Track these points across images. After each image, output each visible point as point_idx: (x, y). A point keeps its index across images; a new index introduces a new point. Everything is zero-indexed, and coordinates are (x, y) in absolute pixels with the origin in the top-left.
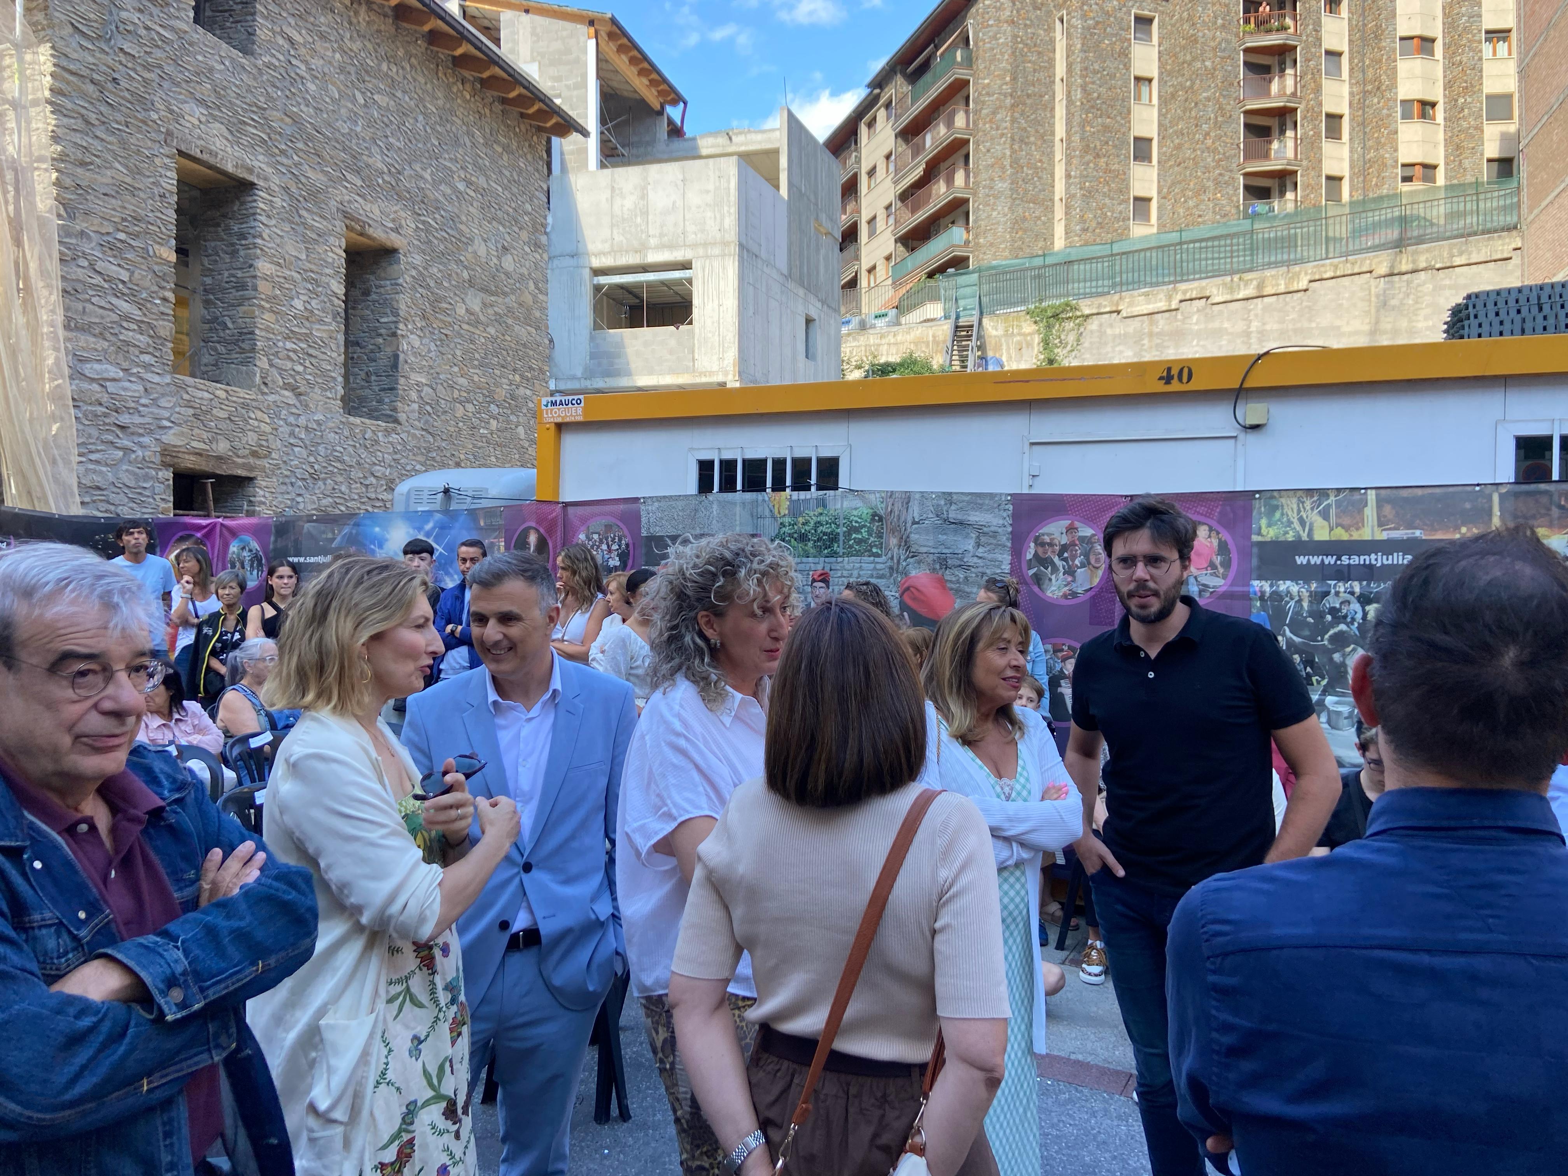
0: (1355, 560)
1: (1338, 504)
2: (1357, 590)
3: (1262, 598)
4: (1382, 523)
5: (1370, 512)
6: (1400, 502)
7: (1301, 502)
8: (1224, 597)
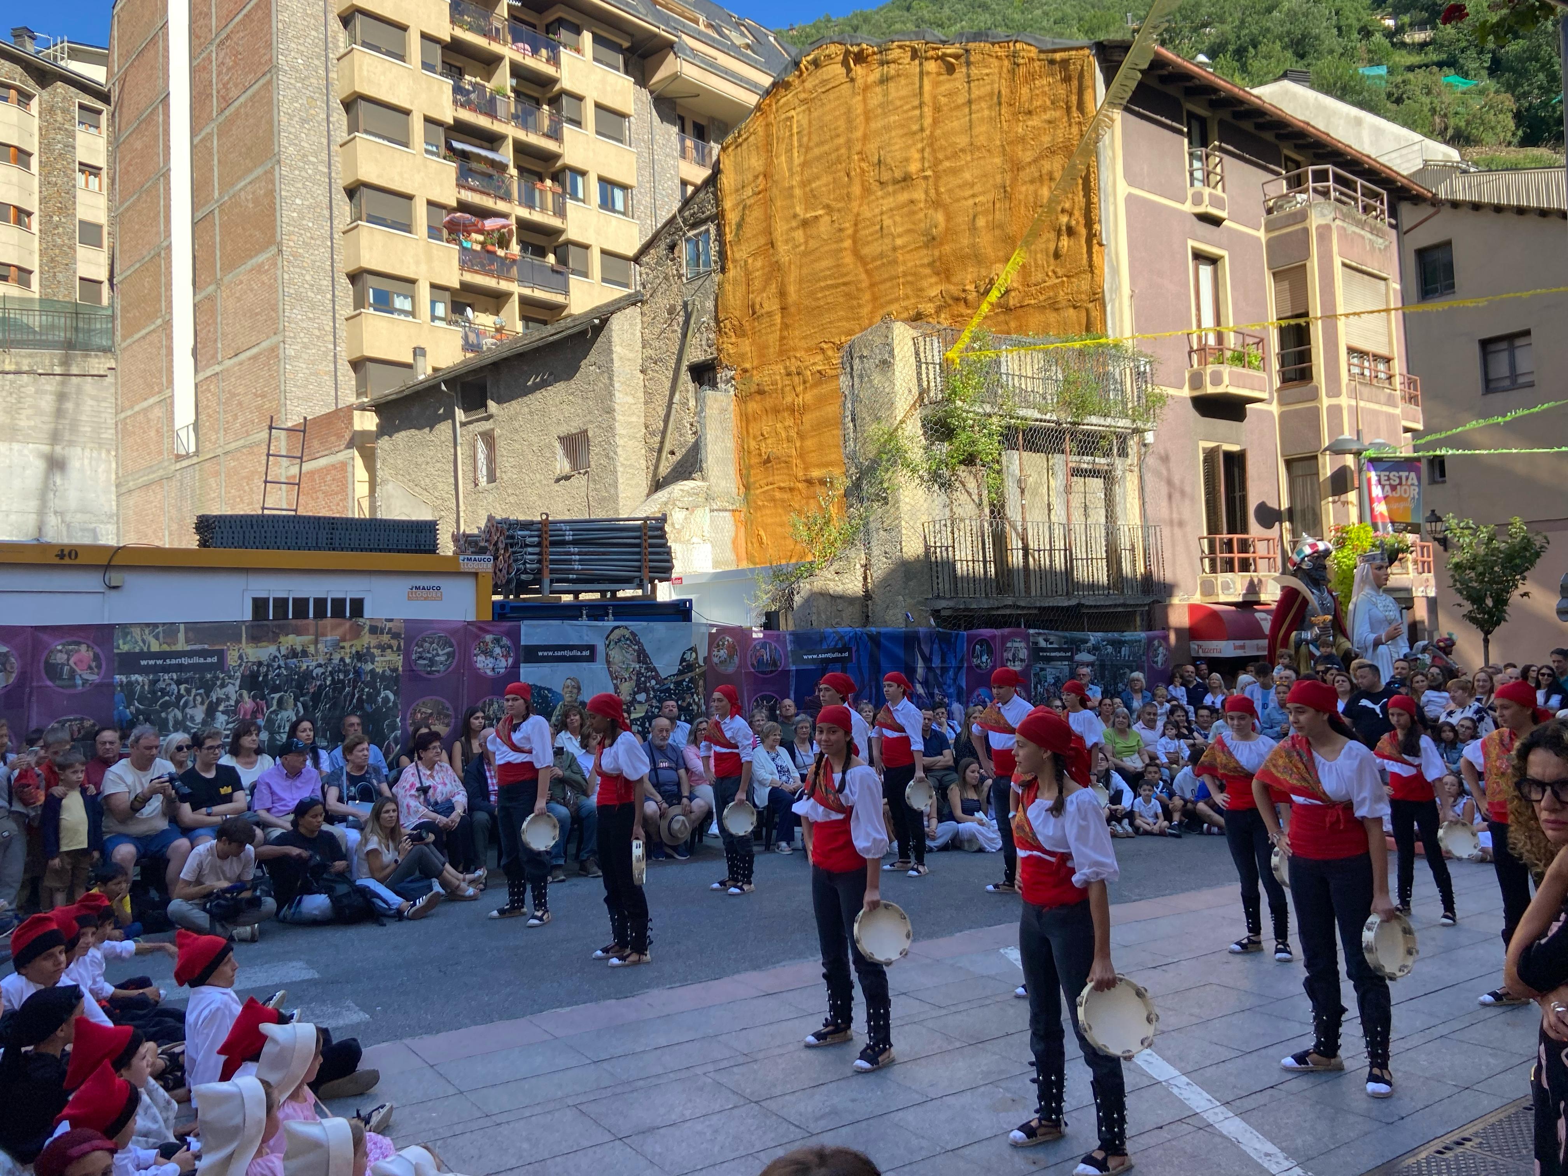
0: (174, 661)
1: (164, 631)
2: (174, 677)
3: (121, 685)
4: (187, 641)
5: (181, 636)
6: (196, 629)
7: (142, 630)
8: (98, 686)
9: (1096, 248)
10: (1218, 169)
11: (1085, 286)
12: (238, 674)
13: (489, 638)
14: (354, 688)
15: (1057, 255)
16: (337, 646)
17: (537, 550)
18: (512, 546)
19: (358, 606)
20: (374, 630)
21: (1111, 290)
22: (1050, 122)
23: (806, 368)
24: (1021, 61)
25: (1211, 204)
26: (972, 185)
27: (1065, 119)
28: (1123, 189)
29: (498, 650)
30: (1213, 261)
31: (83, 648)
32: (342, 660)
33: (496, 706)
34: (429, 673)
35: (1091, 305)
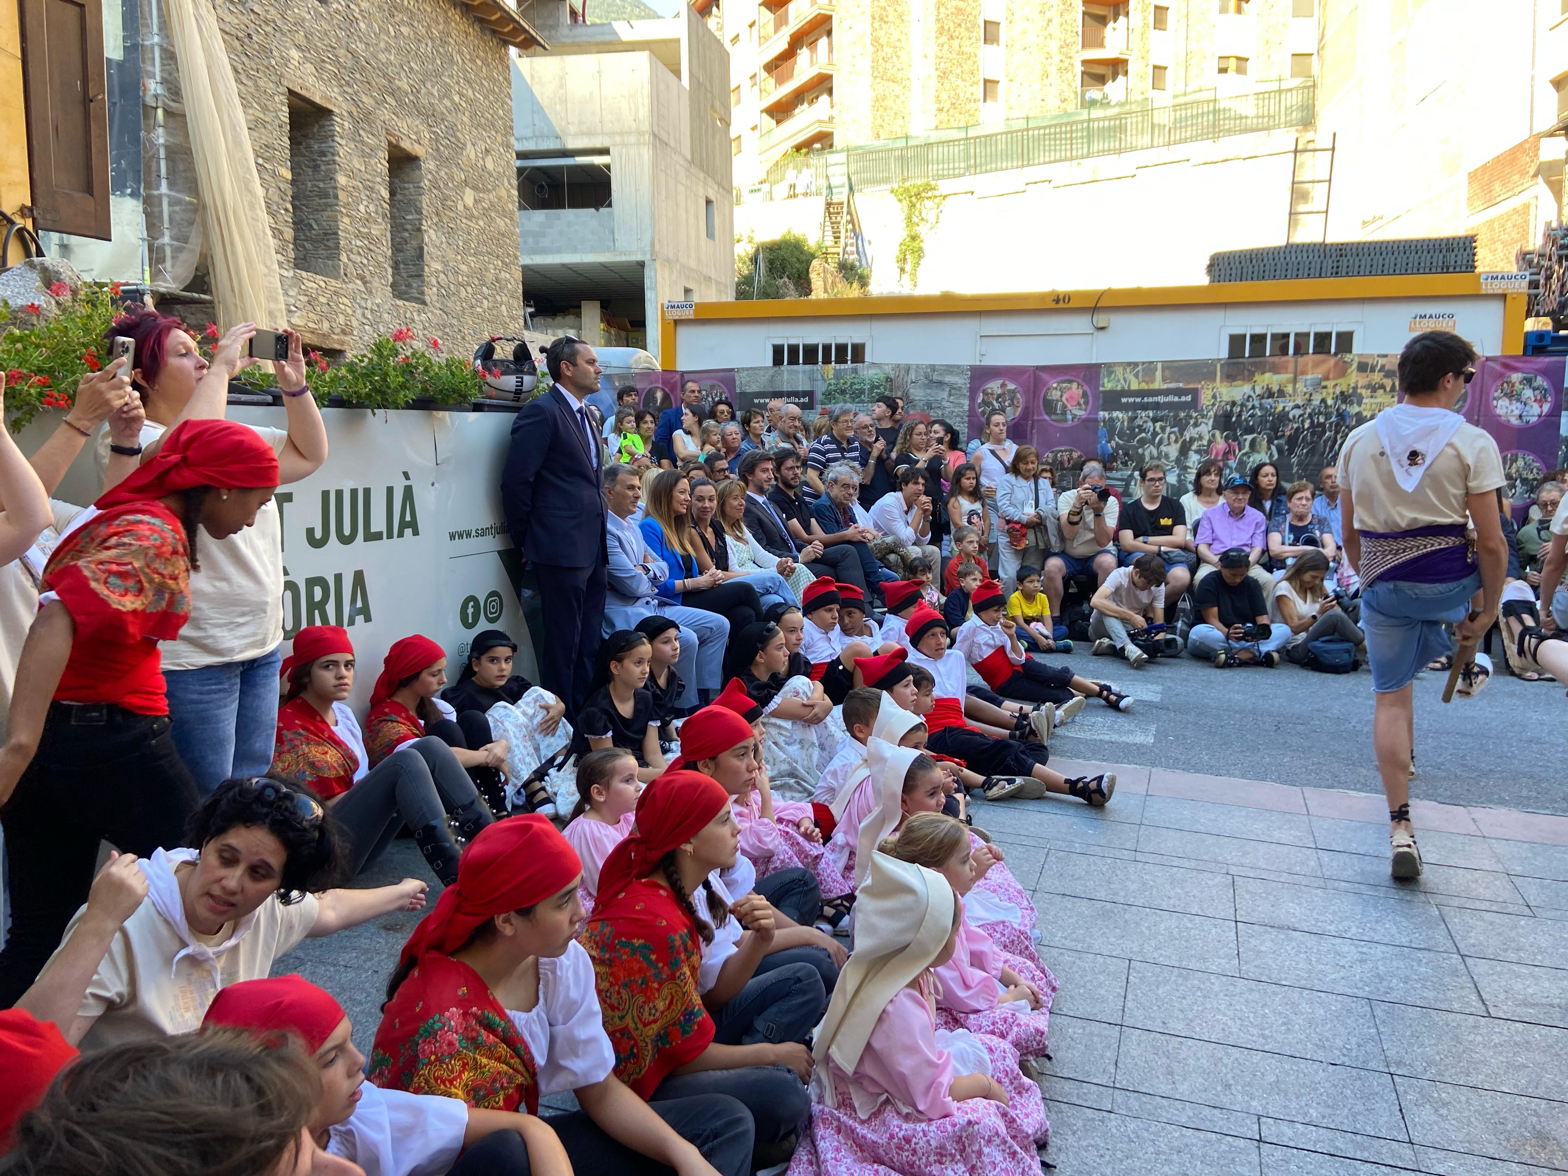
0: (1151, 400)
1: (1143, 370)
2: (1151, 415)
3: (1104, 421)
4: (1164, 380)
5: (1159, 374)
6: (1173, 369)
7: (1125, 369)
12: (1211, 413)
13: (1516, 377)
14: (1337, 433)
16: (1318, 385)
19: (1346, 340)
20: (1363, 367)
29: (1528, 393)
32: (1323, 401)
33: (1520, 463)
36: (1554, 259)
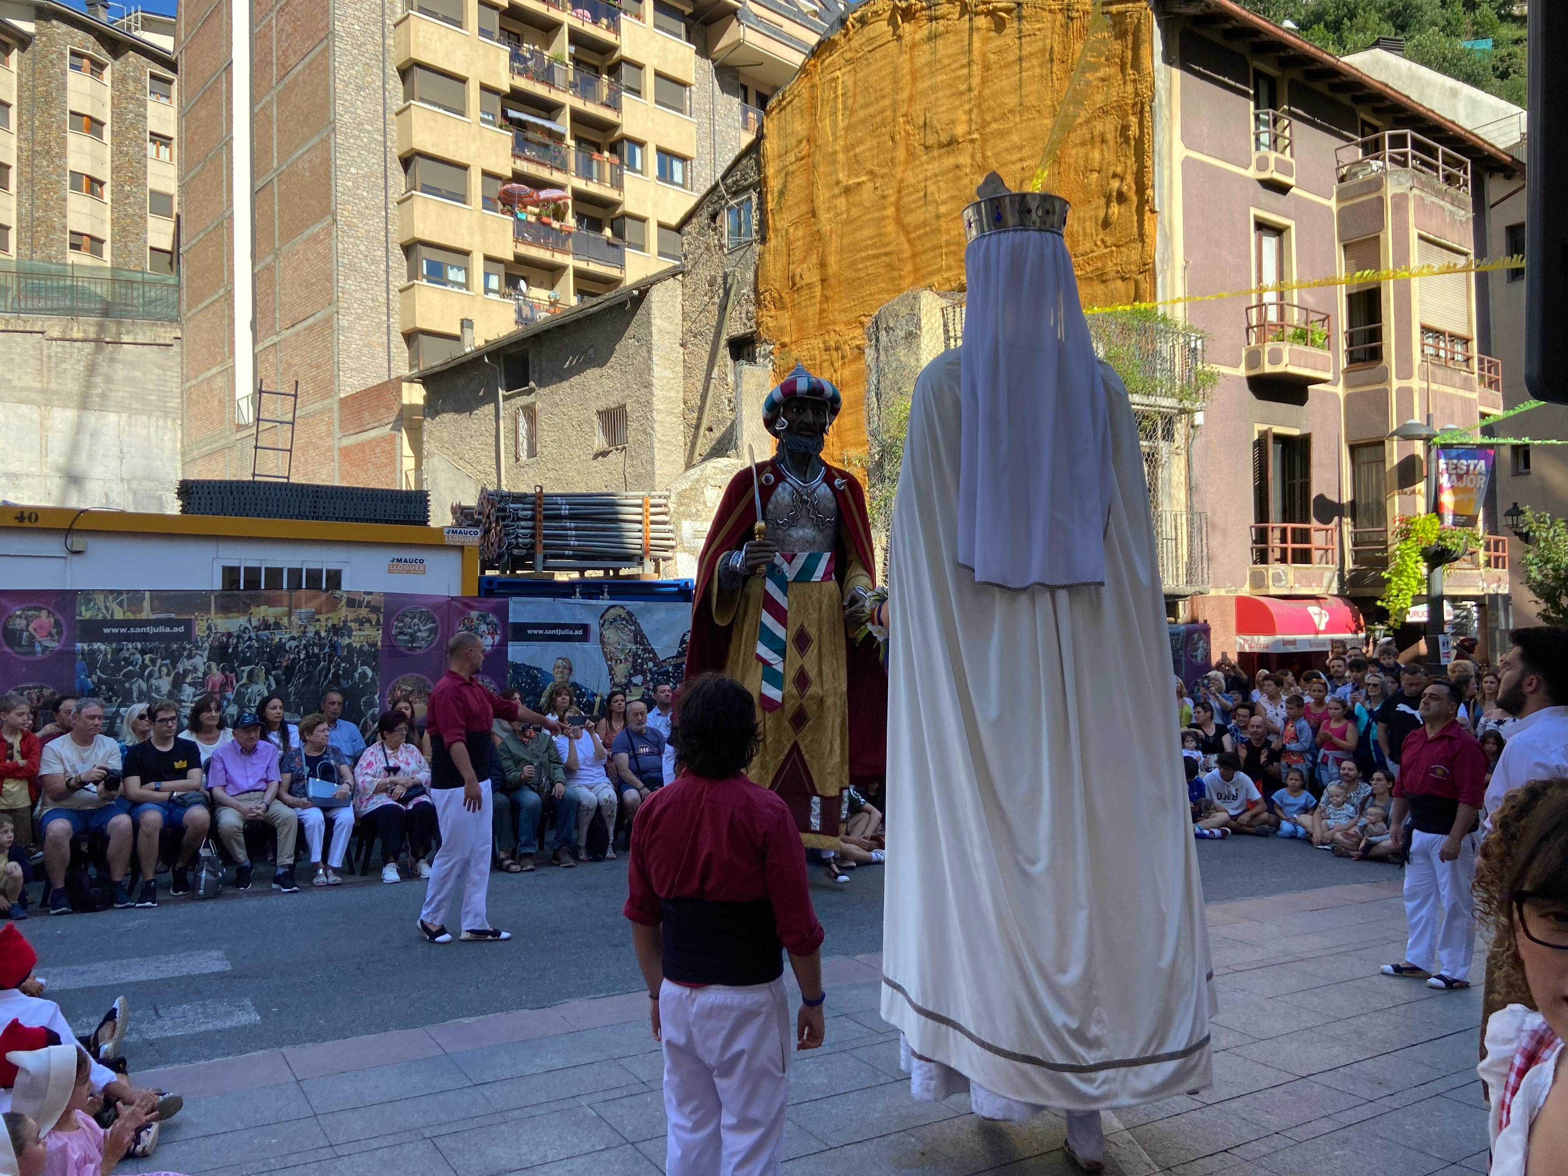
0: (138, 630)
1: (128, 599)
2: (139, 646)
3: (83, 653)
4: (153, 610)
5: (146, 604)
6: (161, 598)
7: (106, 597)
8: (60, 653)
9: (1148, 215)
10: (1287, 133)
11: (1135, 256)
12: (206, 645)
13: (474, 614)
14: (330, 662)
15: (1106, 223)
16: (312, 618)
17: (530, 524)
18: (503, 519)
19: (335, 577)
20: (351, 603)
21: (1163, 261)
22: (1103, 80)
23: (845, 342)
24: (1075, 15)
25: (1277, 170)
26: (1021, 148)
27: (1120, 76)
28: (1180, 151)
29: (483, 627)
30: (1278, 231)
31: (44, 614)
32: (317, 633)
34: (410, 649)
35: (1140, 277)
36: (493, 519)
